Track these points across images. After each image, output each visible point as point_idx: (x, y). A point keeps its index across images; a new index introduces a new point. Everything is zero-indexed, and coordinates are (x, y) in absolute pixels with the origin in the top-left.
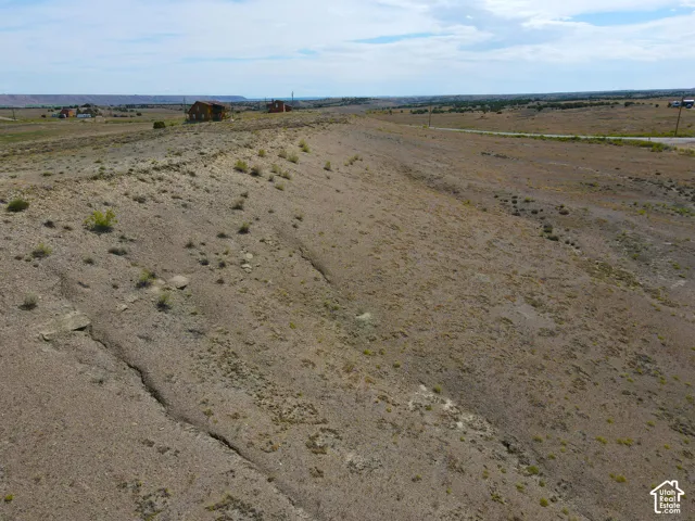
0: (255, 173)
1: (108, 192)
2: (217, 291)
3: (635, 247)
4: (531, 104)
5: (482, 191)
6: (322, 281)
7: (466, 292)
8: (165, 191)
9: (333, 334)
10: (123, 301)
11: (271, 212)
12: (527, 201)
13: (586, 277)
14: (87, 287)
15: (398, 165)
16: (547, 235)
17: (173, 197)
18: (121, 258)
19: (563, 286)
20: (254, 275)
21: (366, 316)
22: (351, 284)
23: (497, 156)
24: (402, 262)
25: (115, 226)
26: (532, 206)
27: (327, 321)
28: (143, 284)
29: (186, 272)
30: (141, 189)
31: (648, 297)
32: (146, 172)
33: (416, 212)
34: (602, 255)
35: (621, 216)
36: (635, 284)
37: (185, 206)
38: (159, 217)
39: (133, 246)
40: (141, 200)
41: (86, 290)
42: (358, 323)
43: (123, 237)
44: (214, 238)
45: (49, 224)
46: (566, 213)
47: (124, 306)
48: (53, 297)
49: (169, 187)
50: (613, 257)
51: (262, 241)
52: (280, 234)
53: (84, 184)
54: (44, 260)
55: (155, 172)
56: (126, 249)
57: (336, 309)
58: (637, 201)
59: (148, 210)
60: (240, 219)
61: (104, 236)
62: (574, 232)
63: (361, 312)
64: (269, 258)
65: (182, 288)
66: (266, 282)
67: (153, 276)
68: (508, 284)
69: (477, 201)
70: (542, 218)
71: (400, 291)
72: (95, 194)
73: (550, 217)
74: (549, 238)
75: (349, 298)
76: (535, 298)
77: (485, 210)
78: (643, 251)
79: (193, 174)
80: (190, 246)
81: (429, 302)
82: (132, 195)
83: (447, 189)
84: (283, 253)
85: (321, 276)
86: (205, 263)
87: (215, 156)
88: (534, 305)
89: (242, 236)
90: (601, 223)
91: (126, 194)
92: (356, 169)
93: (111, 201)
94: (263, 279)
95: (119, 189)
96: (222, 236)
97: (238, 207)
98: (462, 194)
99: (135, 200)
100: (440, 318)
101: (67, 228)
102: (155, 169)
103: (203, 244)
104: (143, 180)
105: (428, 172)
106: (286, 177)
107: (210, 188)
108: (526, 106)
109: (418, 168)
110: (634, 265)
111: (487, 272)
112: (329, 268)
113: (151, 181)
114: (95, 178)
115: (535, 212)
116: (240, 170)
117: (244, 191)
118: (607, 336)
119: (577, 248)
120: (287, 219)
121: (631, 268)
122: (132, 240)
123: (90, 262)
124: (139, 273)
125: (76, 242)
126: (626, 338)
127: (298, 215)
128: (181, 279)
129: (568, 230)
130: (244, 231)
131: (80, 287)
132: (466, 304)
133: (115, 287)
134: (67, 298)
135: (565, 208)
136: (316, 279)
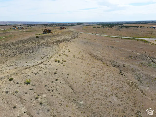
0: (59, 62)
1: (29, 72)
2: (52, 98)
3: (139, 77)
4: (119, 25)
5: (107, 60)
6: (73, 93)
7: (102, 94)
8: (40, 70)
9: (75, 107)
10: (33, 103)
11: (62, 73)
12: (117, 63)
13: (128, 87)
14: (25, 100)
15: (89, 53)
16: (120, 73)
17: (42, 72)
18: (32, 91)
19: (123, 90)
20: (59, 92)
21: (82, 102)
22: (79, 93)
23: (111, 47)
24: (89, 86)
25: (30, 82)
26: (118, 64)
27: (74, 104)
28: (37, 98)
29: (45, 93)
30: (35, 71)
31: (141, 92)
32: (36, 65)
33: (93, 68)
34: (132, 80)
35: (136, 67)
36: (138, 88)
37: (44, 74)
38: (39, 78)
39: (34, 87)
40: (36, 74)
41: (26, 101)
42: (80, 104)
43: (32, 85)
44: (51, 83)
45: (18, 83)
46: (124, 66)
47: (33, 105)
48: (19, 104)
49: (41, 69)
50: (134, 80)
51: (60, 82)
52: (64, 80)
53: (24, 70)
54: (17, 94)
55: (38, 65)
56: (33, 89)
57: (76, 100)
58: (140, 62)
59: (37, 77)
60: (56, 77)
61: (28, 85)
62: (126, 72)
63: (81, 101)
64: (62, 87)
65: (45, 98)
66: (61, 94)
67: (39, 95)
68: (112, 90)
69: (106, 63)
70: (120, 68)
71: (89, 95)
72: (26, 73)
73: (121, 68)
74: (121, 74)
75: (78, 98)
76: (117, 94)
77: (107, 66)
78: (141, 78)
79: (46, 64)
80: (46, 86)
81: (95, 97)
82: (34, 72)
83: (99, 59)
84: (65, 85)
85: (73, 91)
86: (49, 90)
87: (50, 58)
88: (117, 97)
89: (56, 81)
90: (132, 69)
91: (32, 73)
92: (80, 56)
93: (30, 75)
94: (61, 93)
95: (31, 71)
96: (52, 82)
97: (55, 73)
98: (103, 61)
99: (34, 74)
100: (97, 102)
101: (21, 84)
102: (38, 64)
103: (49, 85)
104: (36, 68)
105: (95, 55)
106: (65, 62)
107: (50, 68)
108: (118, 26)
109: (93, 53)
110: (138, 83)
111: (107, 87)
112: (74, 89)
113: (37, 68)
114: (26, 69)
115: (118, 66)
116: (55, 61)
117: (57, 68)
118: (131, 105)
119: (127, 77)
120: (66, 75)
121: (138, 84)
122: (34, 86)
123: (26, 93)
124: (36, 95)
125: (23, 88)
126: (135, 106)
127: (68, 74)
128: (44, 96)
129: (125, 72)
130: (57, 80)
131: (24, 101)
132: (103, 97)
133: (31, 100)
134: (22, 104)
135: (125, 65)
136: (72, 92)
